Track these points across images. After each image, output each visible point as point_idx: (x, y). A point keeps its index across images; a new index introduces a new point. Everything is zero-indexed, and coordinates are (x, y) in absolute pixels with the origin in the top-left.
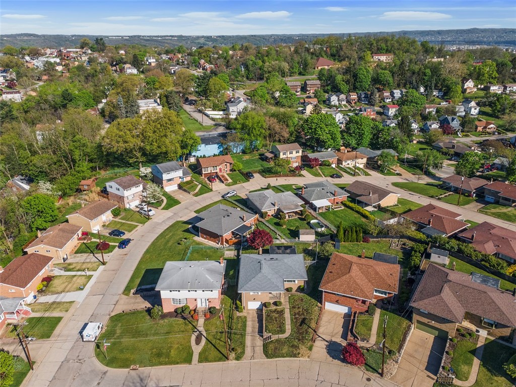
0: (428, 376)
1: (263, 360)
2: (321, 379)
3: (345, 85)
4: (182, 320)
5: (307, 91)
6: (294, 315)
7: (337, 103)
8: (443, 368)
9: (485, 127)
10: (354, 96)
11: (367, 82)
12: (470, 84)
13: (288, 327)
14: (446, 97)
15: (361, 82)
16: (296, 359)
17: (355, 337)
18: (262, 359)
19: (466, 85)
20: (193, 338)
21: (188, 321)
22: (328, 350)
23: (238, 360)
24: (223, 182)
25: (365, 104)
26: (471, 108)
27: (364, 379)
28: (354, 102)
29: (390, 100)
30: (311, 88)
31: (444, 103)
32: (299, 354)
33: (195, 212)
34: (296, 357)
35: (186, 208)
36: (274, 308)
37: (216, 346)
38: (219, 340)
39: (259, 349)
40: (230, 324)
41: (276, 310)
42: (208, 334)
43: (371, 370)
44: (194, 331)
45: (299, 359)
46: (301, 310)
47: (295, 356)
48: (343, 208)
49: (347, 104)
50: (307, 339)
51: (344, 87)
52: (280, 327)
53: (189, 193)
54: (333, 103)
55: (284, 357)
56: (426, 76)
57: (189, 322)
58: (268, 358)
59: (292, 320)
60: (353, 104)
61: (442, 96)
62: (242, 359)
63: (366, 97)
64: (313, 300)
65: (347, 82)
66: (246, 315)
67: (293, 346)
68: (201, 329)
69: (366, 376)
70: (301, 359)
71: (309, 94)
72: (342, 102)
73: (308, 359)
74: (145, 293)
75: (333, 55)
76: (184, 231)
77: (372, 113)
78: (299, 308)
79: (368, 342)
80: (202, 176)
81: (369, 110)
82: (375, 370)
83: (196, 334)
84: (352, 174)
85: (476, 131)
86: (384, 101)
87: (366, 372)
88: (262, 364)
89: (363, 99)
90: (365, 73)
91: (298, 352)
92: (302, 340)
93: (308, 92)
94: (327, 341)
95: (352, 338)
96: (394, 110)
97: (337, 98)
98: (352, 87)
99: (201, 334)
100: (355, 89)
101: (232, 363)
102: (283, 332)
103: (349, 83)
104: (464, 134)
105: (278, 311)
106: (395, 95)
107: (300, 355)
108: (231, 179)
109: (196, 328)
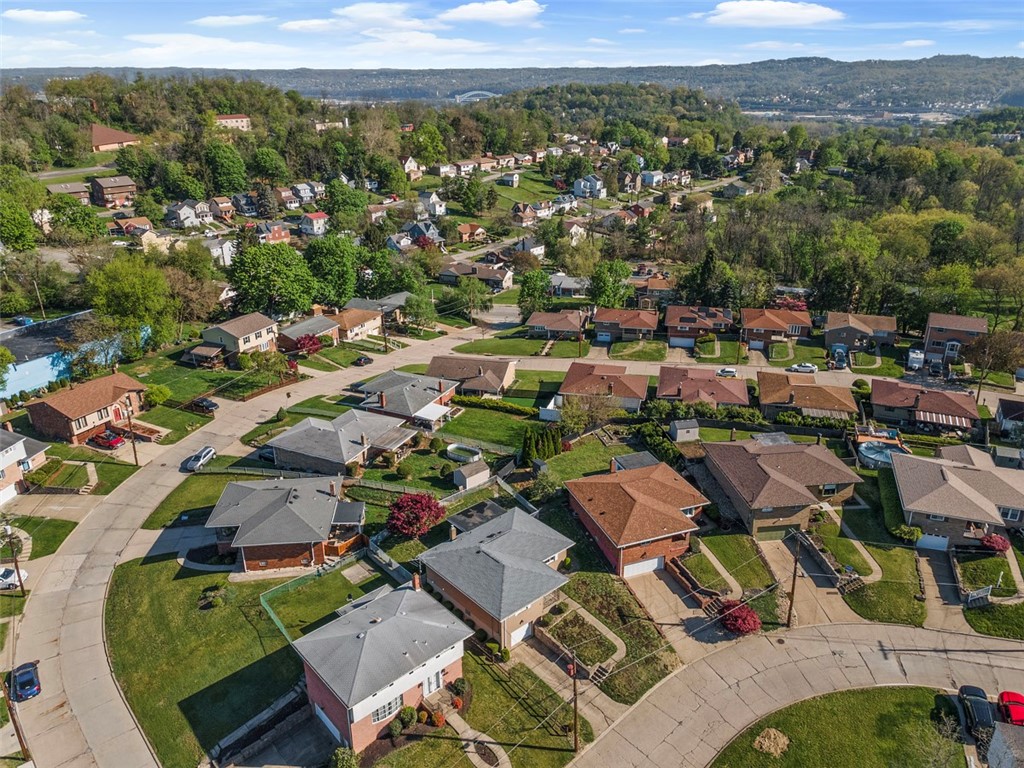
0: (828, 593)
1: (627, 713)
2: (732, 681)
3: (196, 182)
4: (414, 743)
5: (107, 201)
6: (599, 613)
7: (197, 222)
8: (839, 571)
9: (472, 234)
10: (225, 205)
11: (240, 174)
12: (411, 165)
13: (611, 636)
14: (383, 190)
15: (229, 174)
16: (668, 677)
17: (710, 595)
18: (622, 713)
19: (406, 166)
20: (475, 759)
21: (431, 737)
22: (693, 635)
23: (592, 740)
24: (149, 440)
25: (252, 217)
26: (434, 205)
27: (777, 645)
28: (229, 215)
29: (297, 205)
30: (115, 196)
31: (388, 201)
32: (666, 667)
33: (142, 528)
34: (667, 674)
35: (107, 529)
36: (558, 620)
37: (531, 744)
38: (523, 730)
39: (603, 700)
40: (511, 692)
41: (565, 620)
42: (493, 734)
43: (770, 626)
44: (463, 748)
45: (672, 675)
46: (600, 599)
47: (664, 673)
48: (463, 410)
49: (216, 222)
50: (654, 639)
51: (196, 187)
52: (600, 644)
53: (77, 493)
54: (187, 223)
55: (651, 686)
56: (339, 154)
57: (435, 737)
58: (632, 704)
59: (605, 623)
60: (230, 221)
61: (377, 189)
62: (595, 733)
63: (250, 202)
64: (600, 575)
65: (199, 175)
66: (518, 661)
67: (648, 661)
68: (470, 734)
69: (773, 640)
70: (675, 672)
71: (114, 207)
72: (205, 218)
73: (685, 667)
74: (247, 751)
75: (116, 120)
76: (177, 577)
77: (283, 234)
78: (594, 598)
79: (732, 592)
80: (71, 442)
81: (276, 228)
82: (776, 624)
83: (472, 748)
84: (379, 350)
85: (461, 241)
86: (286, 208)
87: (767, 634)
88: (634, 719)
89: (246, 207)
90: (229, 154)
91: (662, 665)
92: (649, 644)
93: (110, 206)
94: (678, 625)
95: (708, 599)
96: (322, 221)
97: (193, 212)
98: (211, 185)
99: (480, 743)
100: (218, 189)
101: (587, 750)
102: (612, 649)
103: (202, 176)
104: (451, 248)
105: (571, 621)
106: (302, 194)
107: (670, 668)
108: (163, 425)
109: (461, 740)
